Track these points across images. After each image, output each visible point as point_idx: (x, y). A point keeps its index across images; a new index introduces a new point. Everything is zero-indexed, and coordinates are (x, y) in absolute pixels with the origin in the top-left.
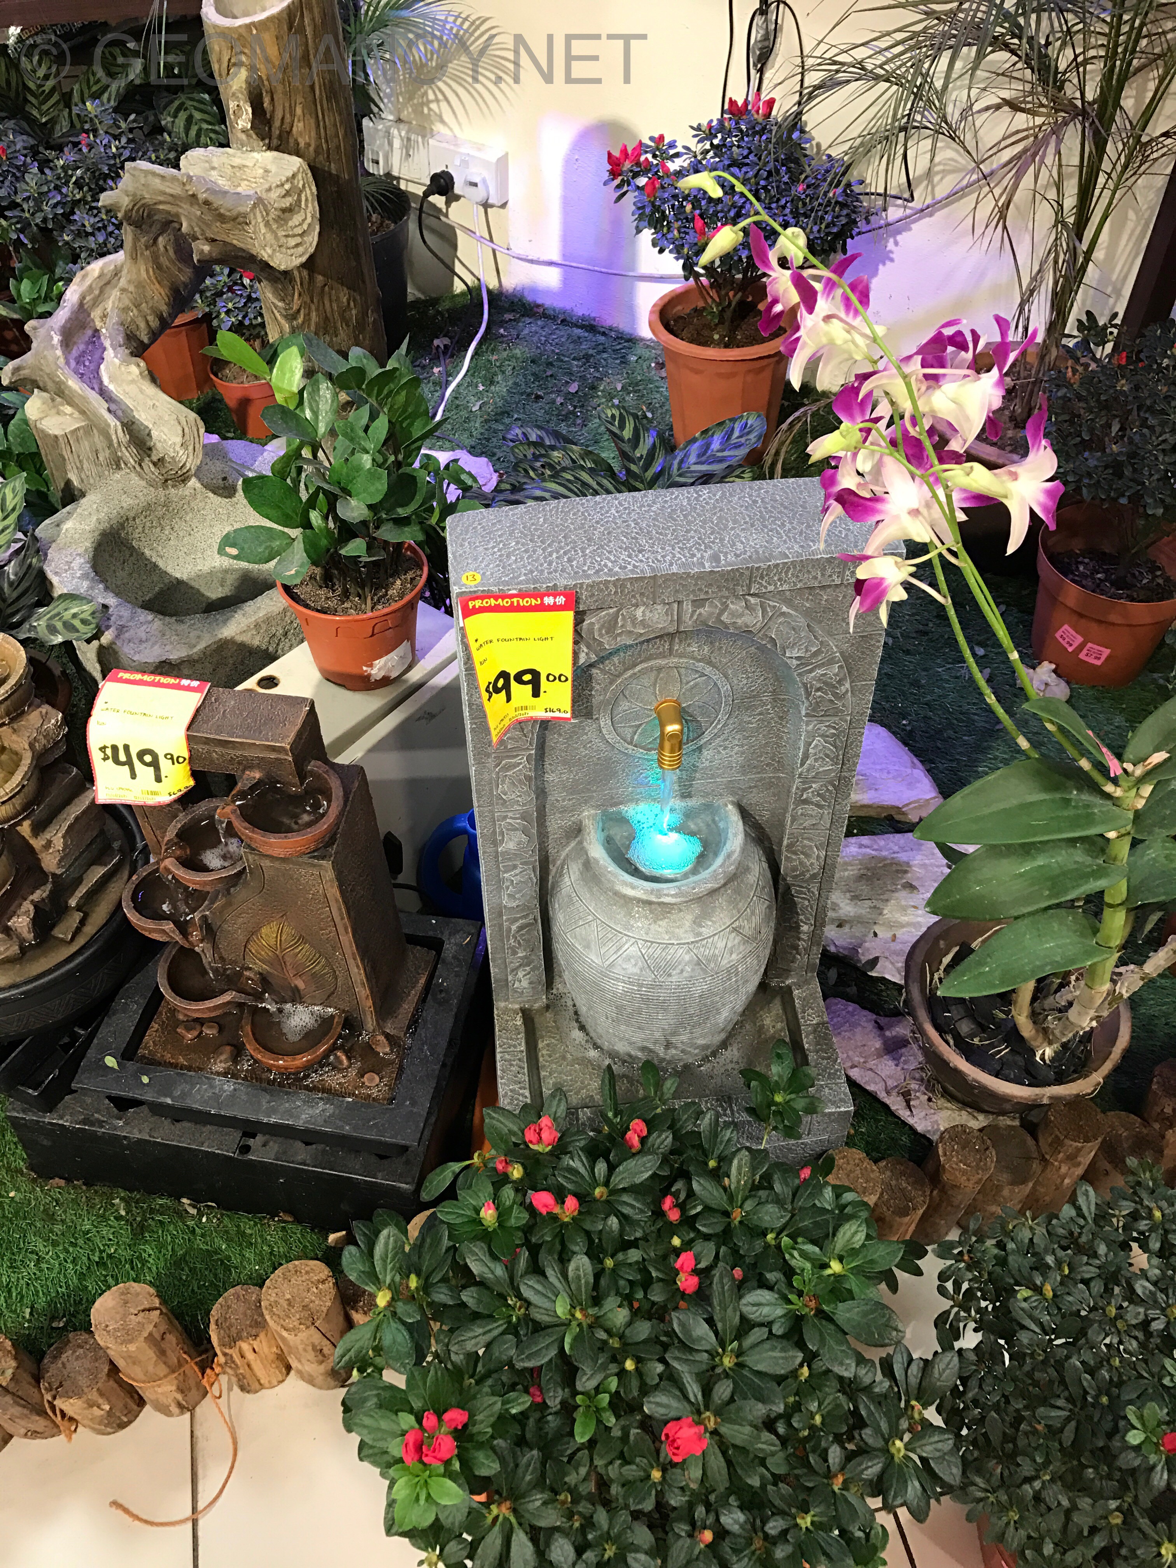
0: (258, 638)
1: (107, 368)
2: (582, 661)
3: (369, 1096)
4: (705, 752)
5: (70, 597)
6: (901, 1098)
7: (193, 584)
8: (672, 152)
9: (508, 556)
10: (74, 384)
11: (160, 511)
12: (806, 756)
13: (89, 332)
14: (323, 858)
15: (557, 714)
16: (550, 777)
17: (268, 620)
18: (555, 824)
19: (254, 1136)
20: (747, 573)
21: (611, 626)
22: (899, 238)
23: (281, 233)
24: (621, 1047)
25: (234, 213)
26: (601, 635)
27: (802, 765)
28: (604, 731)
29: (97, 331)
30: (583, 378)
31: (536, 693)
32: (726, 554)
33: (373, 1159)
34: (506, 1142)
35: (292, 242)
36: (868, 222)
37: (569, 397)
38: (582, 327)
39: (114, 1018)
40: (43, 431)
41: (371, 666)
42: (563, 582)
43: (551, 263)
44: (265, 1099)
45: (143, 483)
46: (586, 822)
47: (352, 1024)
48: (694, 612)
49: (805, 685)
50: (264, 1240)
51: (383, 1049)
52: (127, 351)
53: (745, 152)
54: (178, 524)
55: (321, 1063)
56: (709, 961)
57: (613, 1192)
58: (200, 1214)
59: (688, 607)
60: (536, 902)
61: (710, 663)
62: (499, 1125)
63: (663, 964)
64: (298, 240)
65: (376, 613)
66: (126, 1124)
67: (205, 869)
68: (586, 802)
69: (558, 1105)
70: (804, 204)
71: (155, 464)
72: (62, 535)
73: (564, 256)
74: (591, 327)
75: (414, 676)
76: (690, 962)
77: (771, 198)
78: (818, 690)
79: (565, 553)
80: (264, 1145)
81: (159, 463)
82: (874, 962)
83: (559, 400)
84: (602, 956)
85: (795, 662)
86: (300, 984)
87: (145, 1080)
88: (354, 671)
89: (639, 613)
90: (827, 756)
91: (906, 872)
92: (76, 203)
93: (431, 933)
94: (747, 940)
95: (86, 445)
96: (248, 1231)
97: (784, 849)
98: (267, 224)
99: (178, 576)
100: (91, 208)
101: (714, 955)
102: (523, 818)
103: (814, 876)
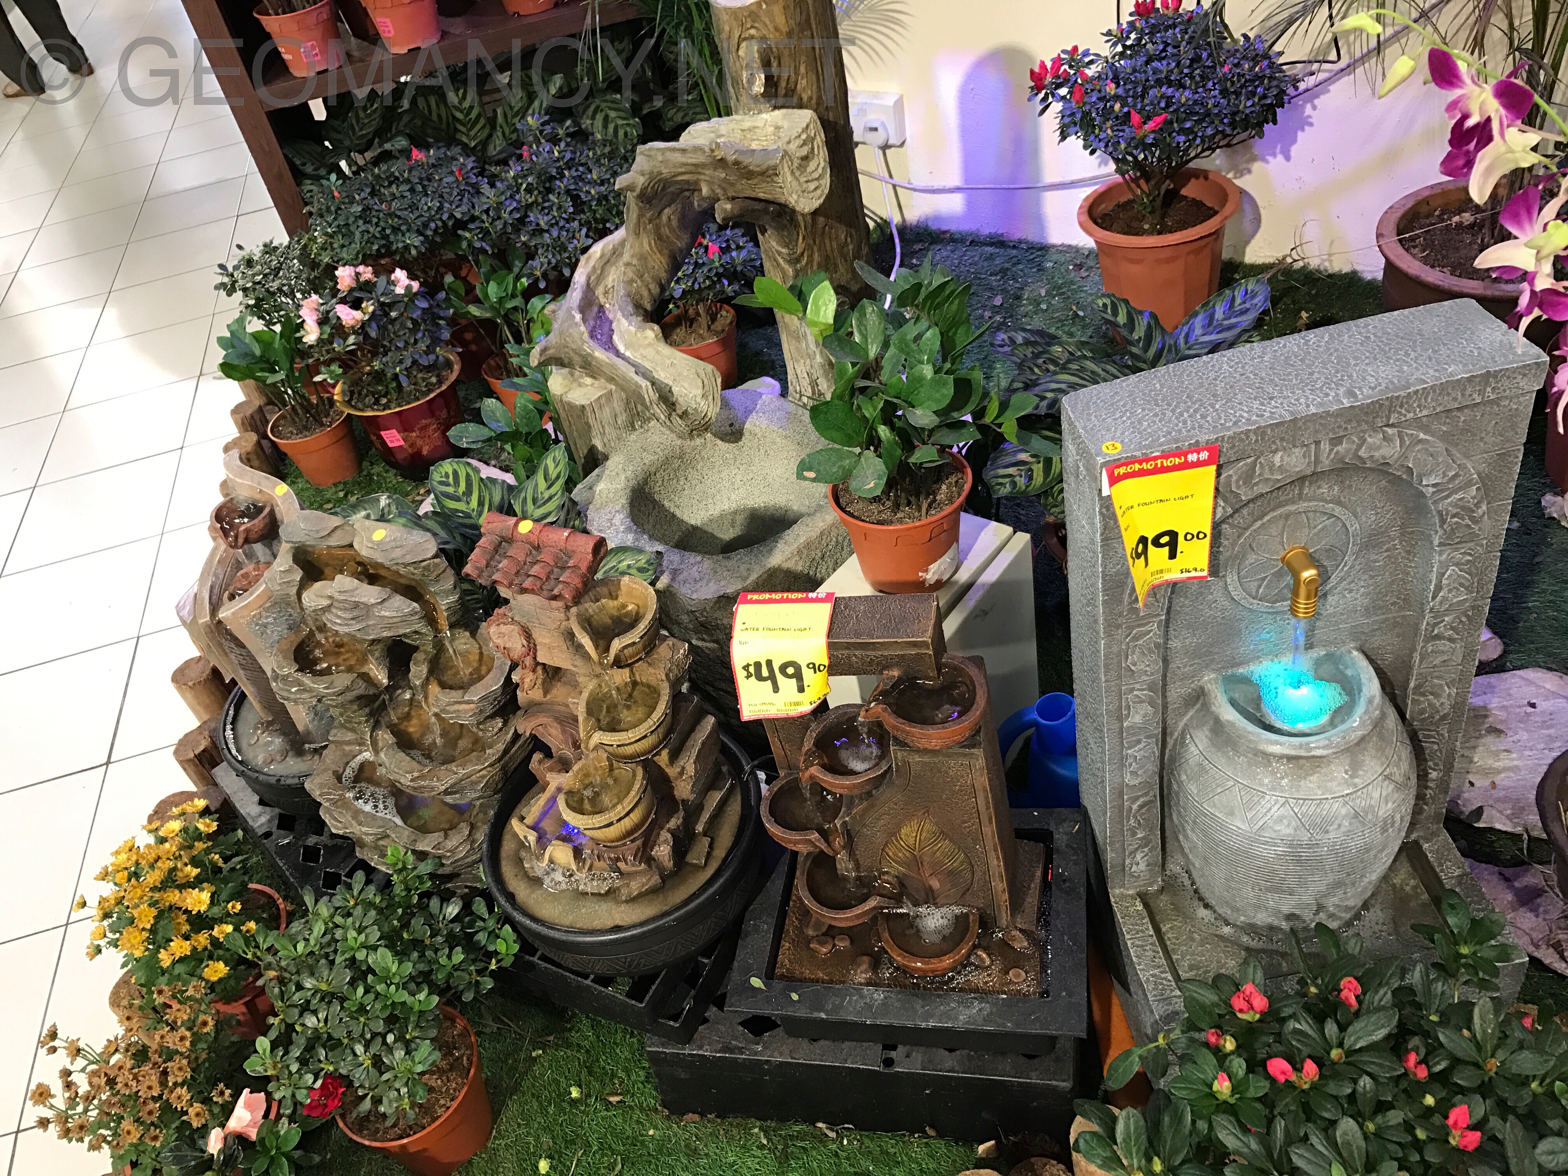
0: (801, 563)
1: (622, 337)
2: (1218, 516)
3: (1019, 991)
4: (1330, 598)
5: (622, 550)
6: (1551, 950)
7: (706, 528)
8: (1087, 60)
9: (1140, 423)
10: (600, 354)
11: (677, 463)
12: (1438, 588)
13: (595, 309)
14: (973, 746)
15: (1193, 574)
16: (1174, 644)
17: (808, 545)
18: (1176, 692)
19: (894, 1048)
20: (1387, 403)
21: (1248, 476)
22: (1316, 101)
23: (803, 179)
24: (1262, 918)
25: (764, 167)
26: (1238, 487)
27: (1434, 598)
28: (1231, 588)
29: (601, 307)
30: (1004, 291)
31: (1173, 555)
32: (1360, 389)
33: (1022, 1060)
34: (1210, 1014)
35: (812, 186)
36: (1296, 88)
37: (996, 310)
38: (991, 244)
39: (748, 940)
40: (569, 404)
41: (926, 571)
42: (1204, 438)
43: (957, 189)
44: (918, 1004)
45: (673, 436)
46: (1209, 687)
47: (987, 922)
48: (1331, 450)
49: (1440, 513)
50: (910, 1158)
51: (1020, 943)
52: (640, 319)
53: (1161, 47)
54: (692, 474)
55: (964, 964)
56: (1367, 813)
57: (1350, 1053)
58: (840, 1137)
59: (1325, 446)
60: (1157, 778)
61: (1339, 503)
62: (1200, 998)
63: (1319, 820)
64: (815, 184)
65: (930, 519)
66: (765, 1048)
67: (853, 773)
68: (1207, 666)
69: (1255, 973)
70: (1233, 83)
71: (681, 417)
72: (597, 497)
73: (966, 181)
74: (999, 242)
75: (963, 576)
76: (1346, 816)
77: (1197, 83)
78: (1454, 516)
79: (1196, 411)
80: (908, 1056)
81: (684, 415)
82: (1479, 811)
83: (987, 314)
84: (1250, 822)
85: (1431, 490)
86: (935, 884)
87: (795, 997)
88: (910, 577)
89: (1277, 459)
90: (1462, 585)
91: (1486, 716)
92: (529, 206)
93: (1036, 826)
94: (1399, 787)
95: (607, 410)
96: (892, 1151)
97: (1410, 691)
98: (792, 173)
99: (693, 522)
100: (543, 208)
101: (1371, 806)
102: (1150, 689)
103: (1444, 717)
